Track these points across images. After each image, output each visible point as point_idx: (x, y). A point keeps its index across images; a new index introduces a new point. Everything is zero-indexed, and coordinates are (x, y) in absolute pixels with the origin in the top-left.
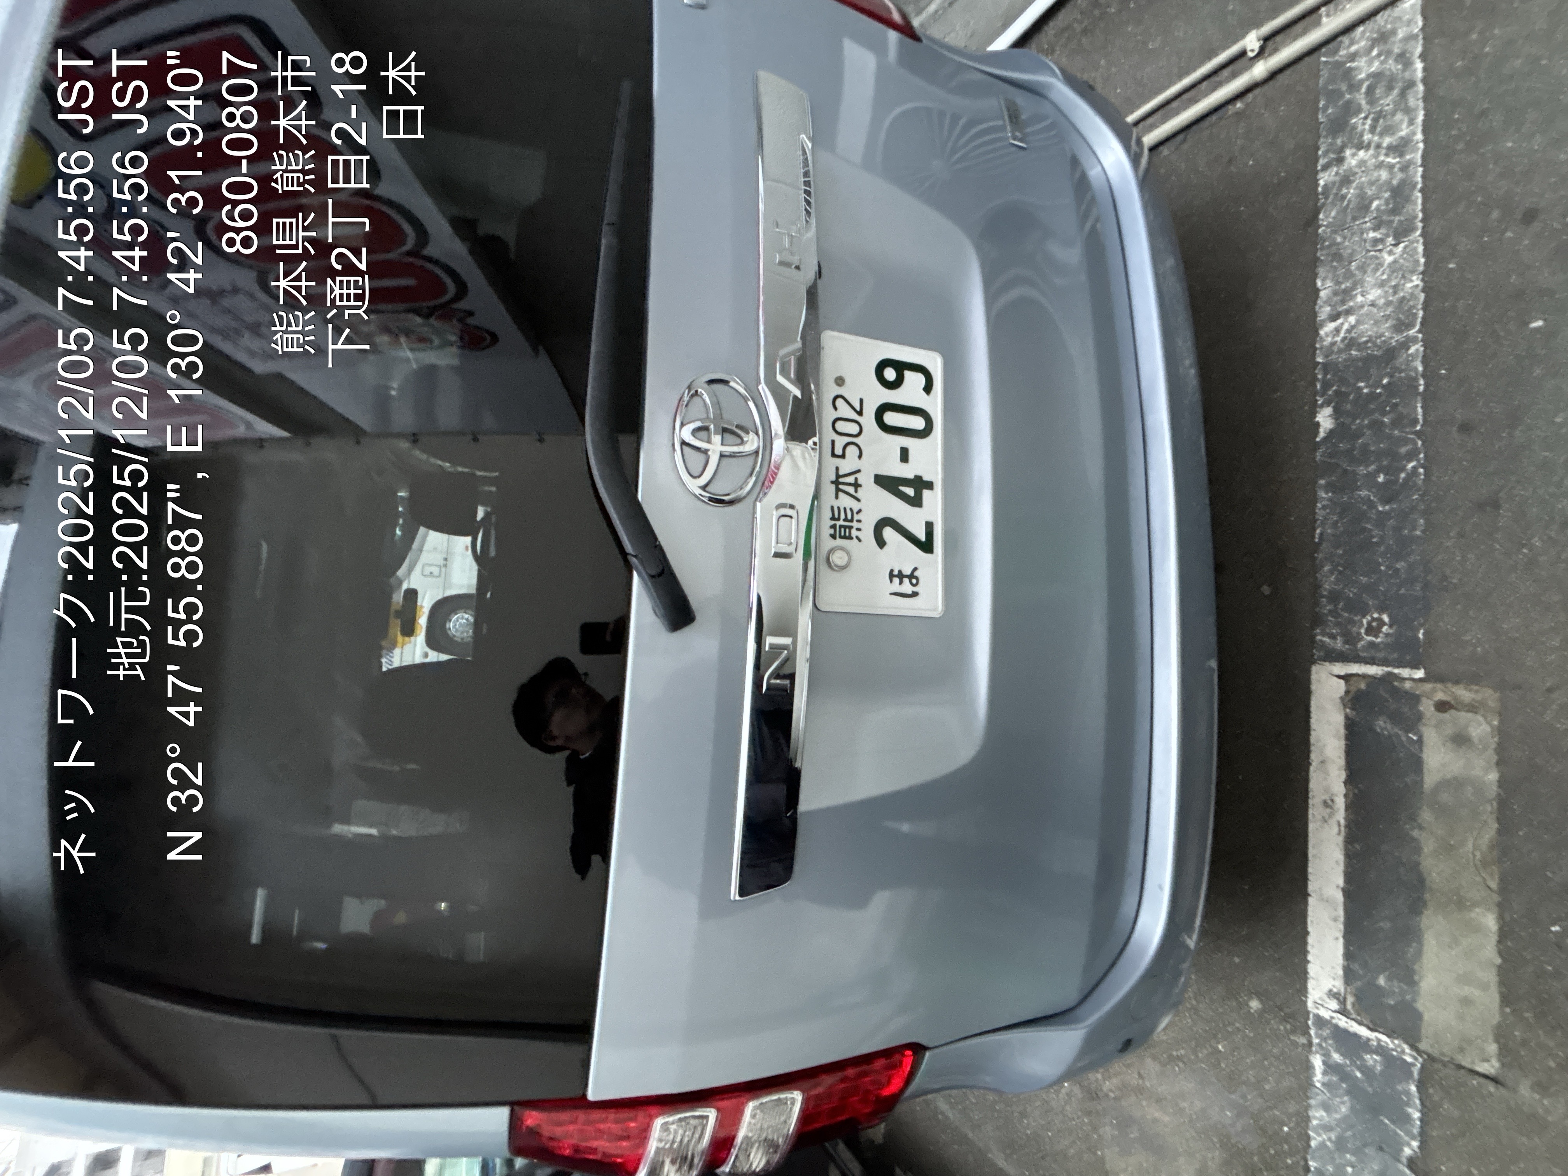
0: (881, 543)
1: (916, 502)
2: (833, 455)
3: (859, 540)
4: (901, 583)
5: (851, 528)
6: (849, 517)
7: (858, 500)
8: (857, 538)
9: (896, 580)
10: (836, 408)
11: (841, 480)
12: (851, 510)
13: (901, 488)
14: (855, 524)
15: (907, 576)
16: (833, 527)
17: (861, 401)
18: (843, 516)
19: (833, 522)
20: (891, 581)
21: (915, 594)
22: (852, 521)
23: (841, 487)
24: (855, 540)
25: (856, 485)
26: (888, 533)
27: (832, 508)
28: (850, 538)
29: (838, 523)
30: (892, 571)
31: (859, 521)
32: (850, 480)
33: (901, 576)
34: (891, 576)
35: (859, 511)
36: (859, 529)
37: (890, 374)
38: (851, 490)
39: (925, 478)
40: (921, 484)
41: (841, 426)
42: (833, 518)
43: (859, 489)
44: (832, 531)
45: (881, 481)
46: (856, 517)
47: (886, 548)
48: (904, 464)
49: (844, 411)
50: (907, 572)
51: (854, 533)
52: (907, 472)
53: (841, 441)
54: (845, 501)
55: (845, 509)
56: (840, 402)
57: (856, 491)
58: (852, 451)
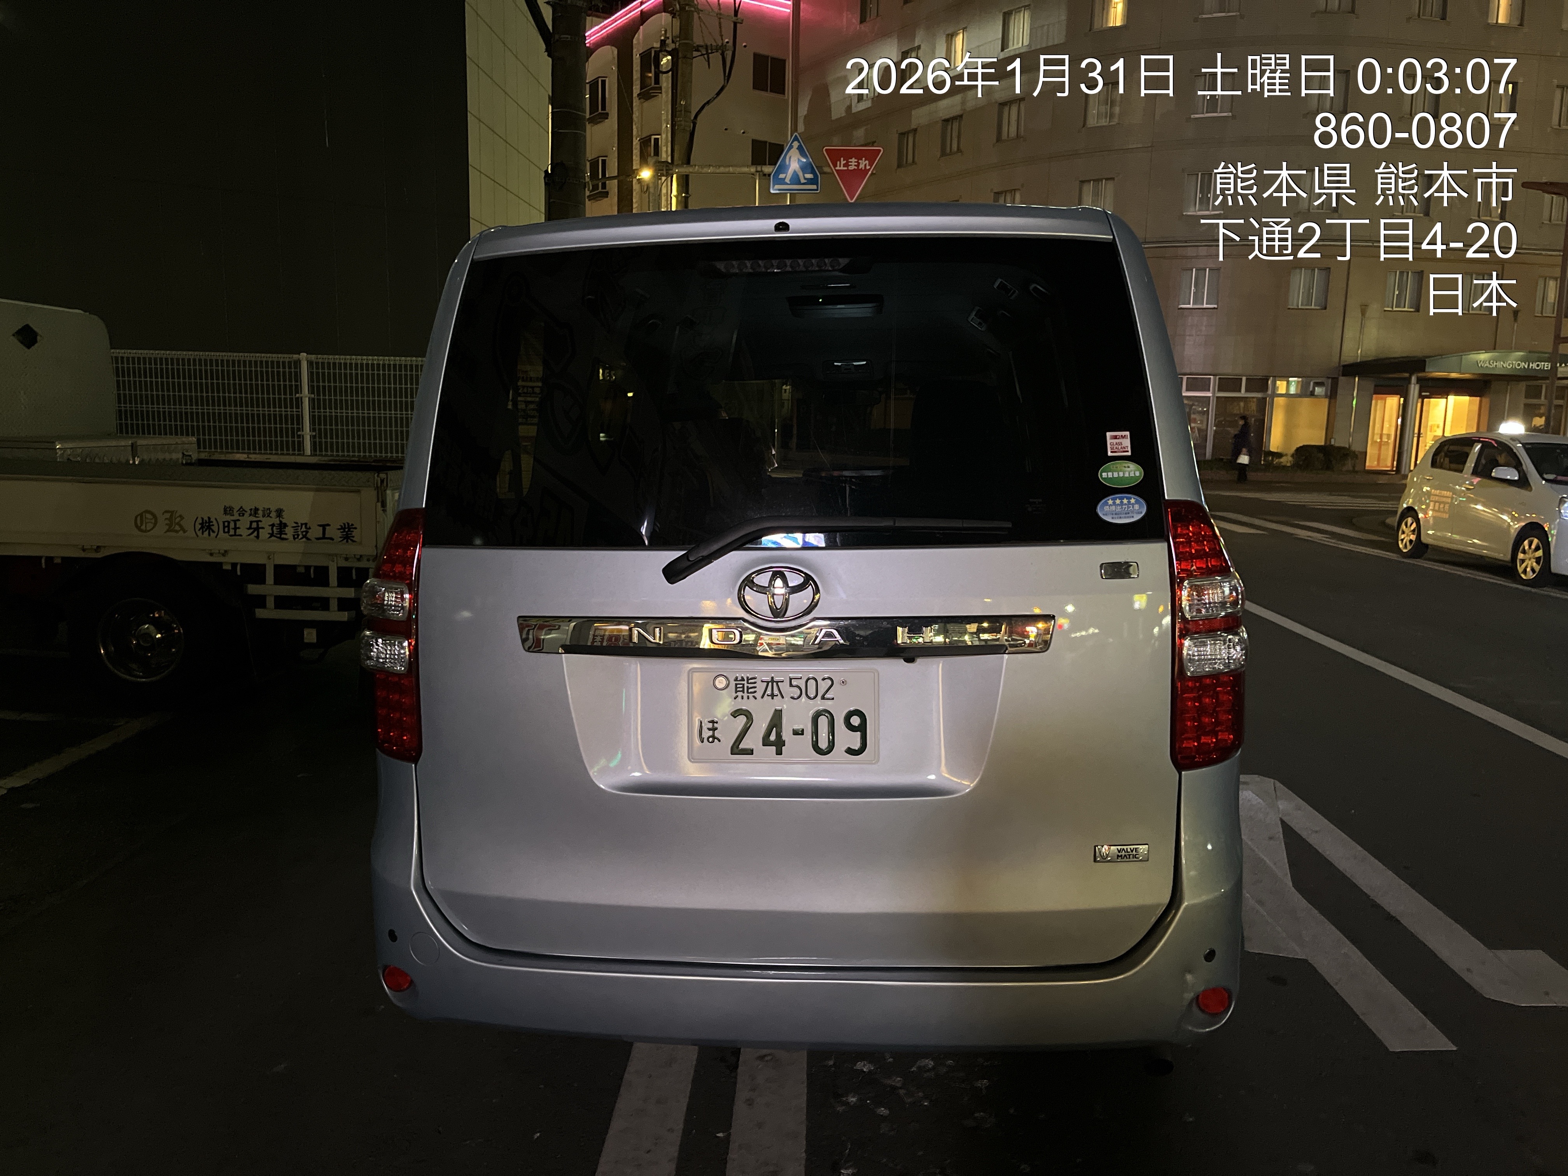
0: (736, 714)
1: (766, 742)
2: (791, 679)
3: (735, 698)
4: (709, 729)
5: (743, 692)
6: (750, 690)
7: (762, 697)
8: (737, 696)
9: (710, 725)
10: (824, 679)
11: (775, 683)
12: (755, 692)
13: (774, 730)
14: (745, 695)
15: (714, 734)
16: (743, 679)
17: (833, 698)
18: (750, 686)
19: (746, 679)
20: (710, 722)
21: (702, 741)
22: (748, 693)
23: (770, 684)
24: (735, 695)
25: (773, 696)
26: (742, 719)
27: (755, 678)
28: (736, 692)
29: (745, 682)
30: (717, 723)
31: (748, 698)
32: (776, 692)
33: (714, 729)
34: (713, 722)
35: (755, 698)
36: (742, 698)
37: (855, 721)
38: (769, 692)
39: (784, 749)
40: (780, 745)
41: (812, 683)
42: (748, 679)
43: (770, 698)
44: (739, 678)
45: (778, 714)
46: (751, 695)
47: (732, 718)
48: (792, 732)
49: (824, 686)
50: (717, 733)
51: (740, 694)
52: (787, 734)
53: (801, 683)
54: (761, 687)
55: (755, 687)
56: (829, 683)
57: (768, 696)
58: (796, 692)
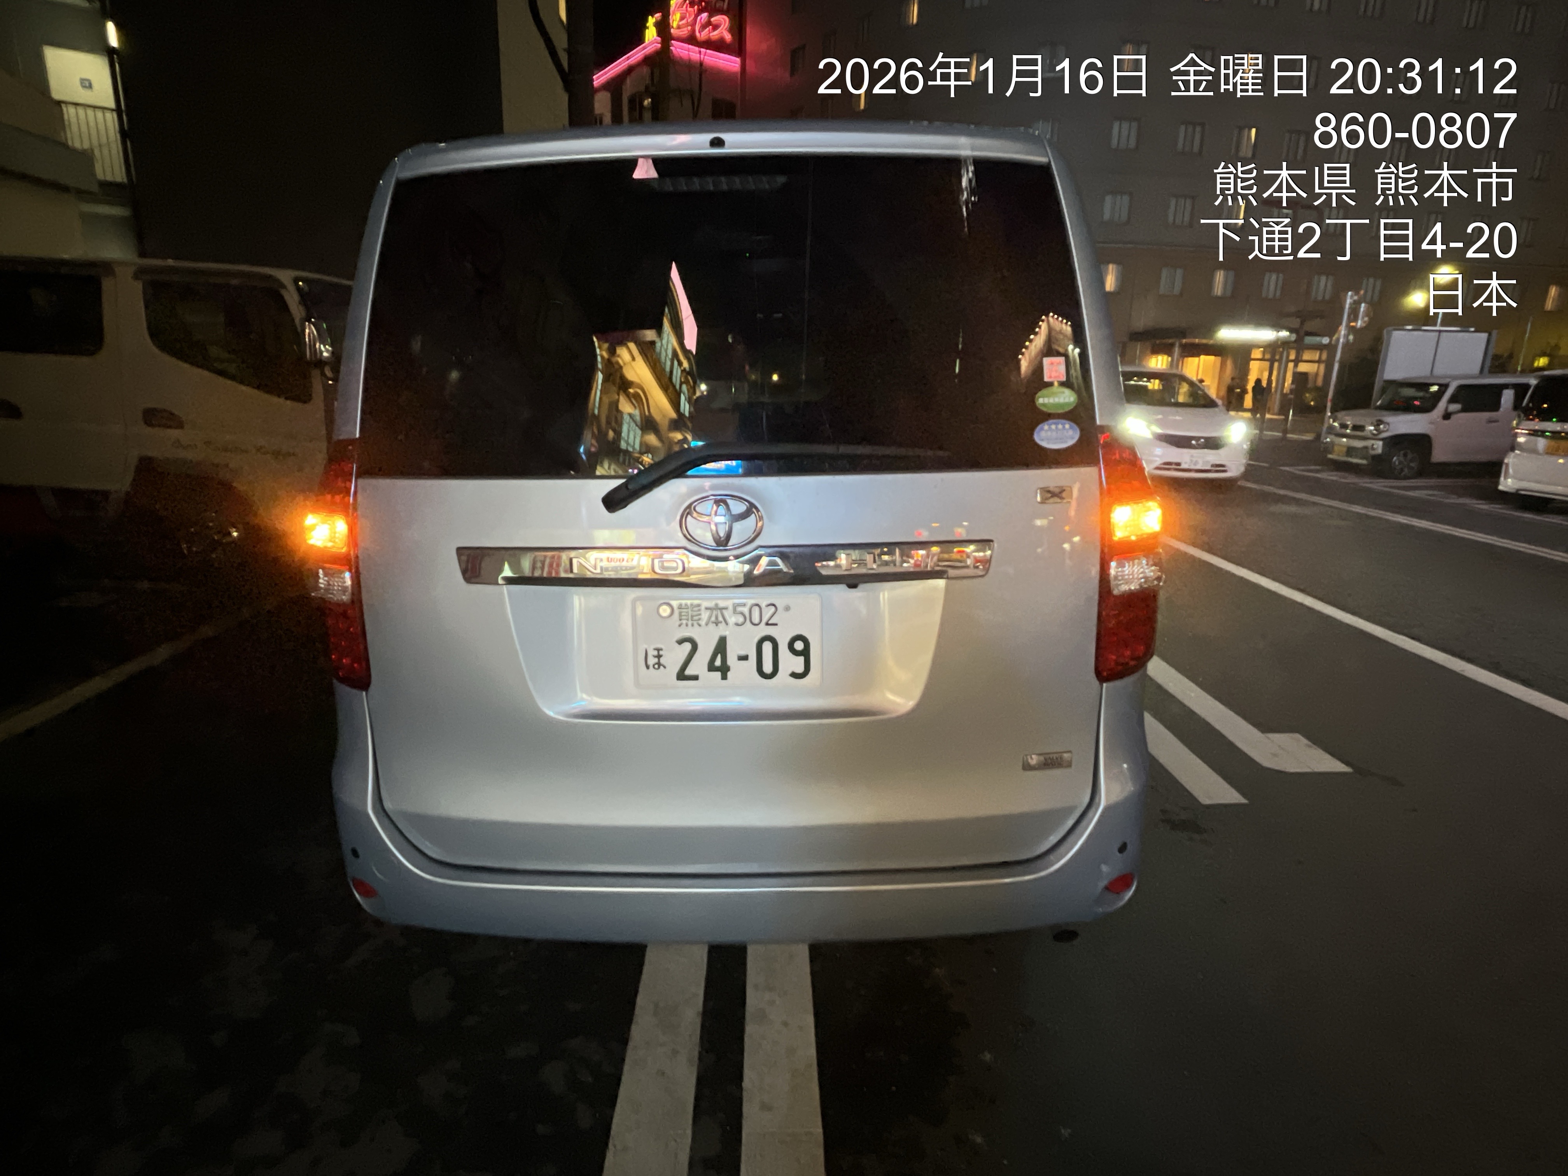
0: (680, 642)
1: (711, 668)
2: (735, 606)
3: (680, 626)
5: (688, 620)
6: (695, 618)
7: (707, 624)
8: (682, 624)
9: (656, 653)
10: (768, 605)
12: (699, 619)
13: (719, 656)
14: (690, 623)
15: (659, 661)
16: (687, 607)
17: (776, 625)
18: (695, 613)
19: (690, 607)
20: (655, 649)
21: (648, 667)
22: (692, 620)
23: (714, 611)
24: (679, 623)
25: (717, 623)
26: (688, 646)
27: (699, 606)
28: (681, 620)
29: (689, 610)
30: (661, 649)
31: (693, 625)
32: (720, 619)
33: (659, 656)
34: (658, 650)
35: (700, 625)
36: (687, 625)
37: (799, 646)
38: (713, 619)
39: (729, 674)
40: (724, 670)
41: (756, 609)
42: (692, 607)
43: (715, 624)
44: (683, 606)
45: (722, 641)
46: (695, 623)
47: (677, 644)
48: (736, 658)
49: (768, 612)
50: (662, 660)
51: (684, 622)
52: (732, 660)
53: (746, 610)
54: (705, 616)
55: (699, 615)
56: (773, 609)
57: (713, 623)
58: (740, 619)
